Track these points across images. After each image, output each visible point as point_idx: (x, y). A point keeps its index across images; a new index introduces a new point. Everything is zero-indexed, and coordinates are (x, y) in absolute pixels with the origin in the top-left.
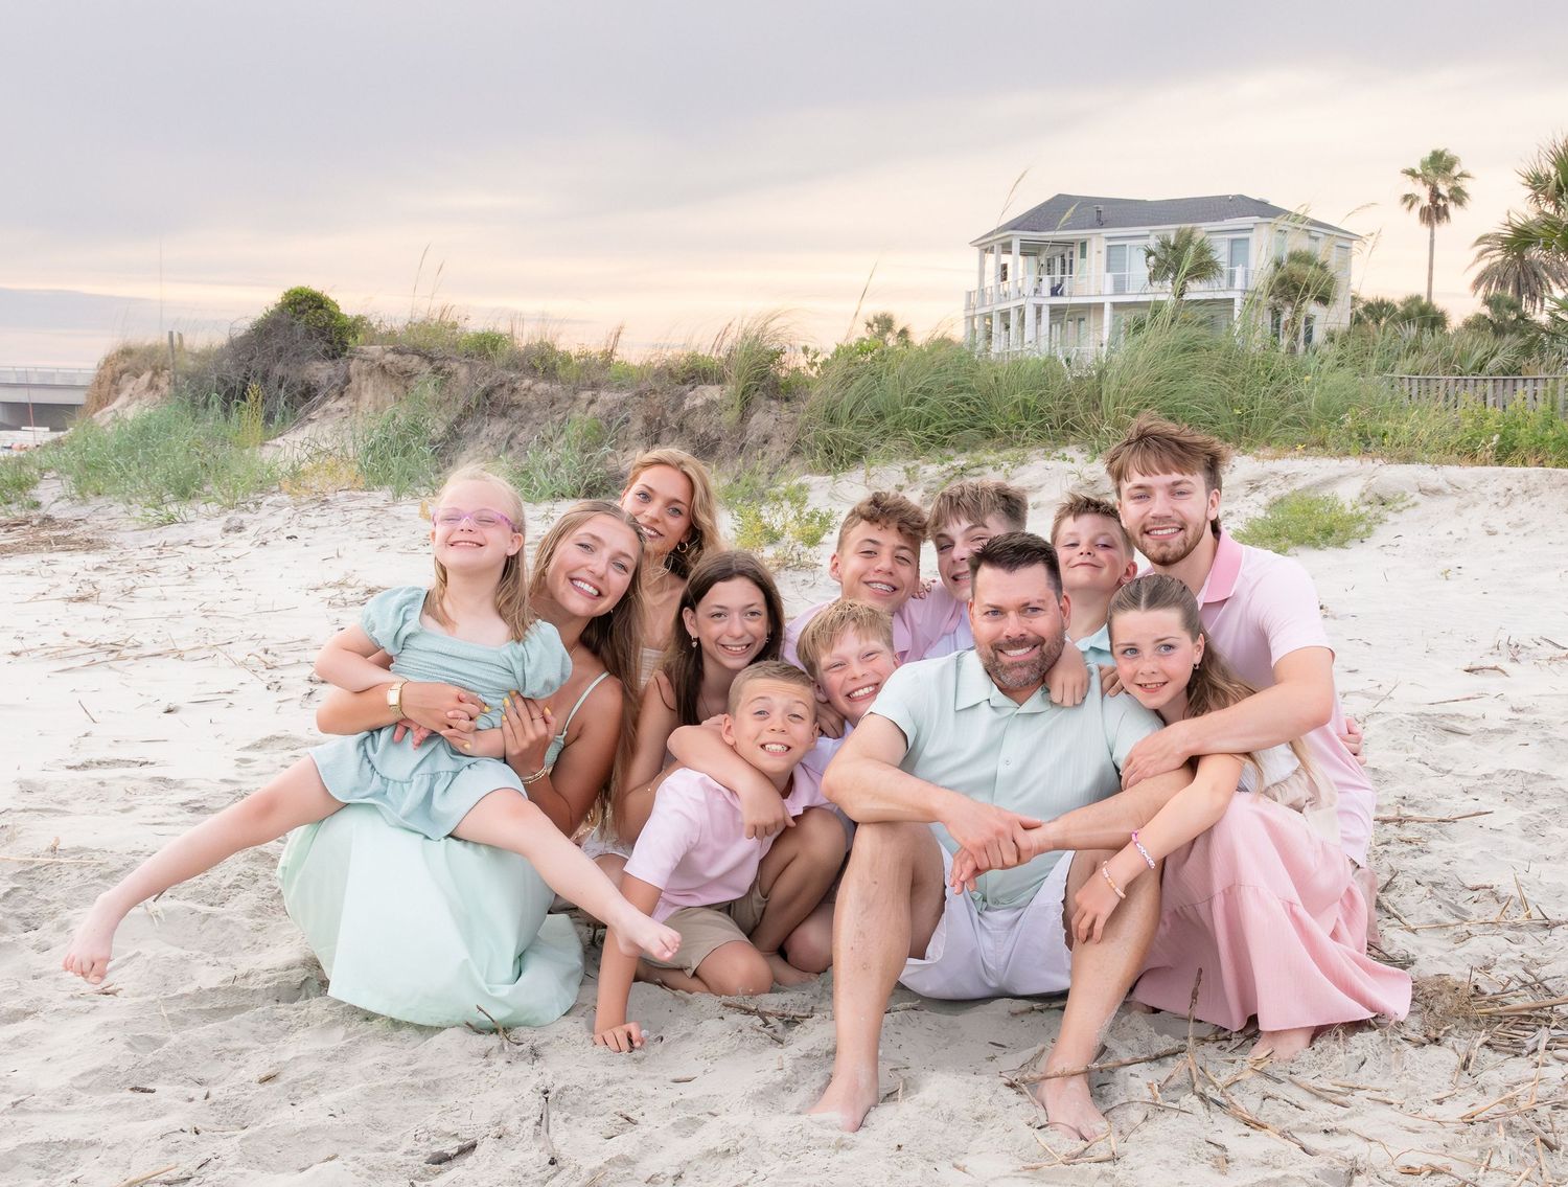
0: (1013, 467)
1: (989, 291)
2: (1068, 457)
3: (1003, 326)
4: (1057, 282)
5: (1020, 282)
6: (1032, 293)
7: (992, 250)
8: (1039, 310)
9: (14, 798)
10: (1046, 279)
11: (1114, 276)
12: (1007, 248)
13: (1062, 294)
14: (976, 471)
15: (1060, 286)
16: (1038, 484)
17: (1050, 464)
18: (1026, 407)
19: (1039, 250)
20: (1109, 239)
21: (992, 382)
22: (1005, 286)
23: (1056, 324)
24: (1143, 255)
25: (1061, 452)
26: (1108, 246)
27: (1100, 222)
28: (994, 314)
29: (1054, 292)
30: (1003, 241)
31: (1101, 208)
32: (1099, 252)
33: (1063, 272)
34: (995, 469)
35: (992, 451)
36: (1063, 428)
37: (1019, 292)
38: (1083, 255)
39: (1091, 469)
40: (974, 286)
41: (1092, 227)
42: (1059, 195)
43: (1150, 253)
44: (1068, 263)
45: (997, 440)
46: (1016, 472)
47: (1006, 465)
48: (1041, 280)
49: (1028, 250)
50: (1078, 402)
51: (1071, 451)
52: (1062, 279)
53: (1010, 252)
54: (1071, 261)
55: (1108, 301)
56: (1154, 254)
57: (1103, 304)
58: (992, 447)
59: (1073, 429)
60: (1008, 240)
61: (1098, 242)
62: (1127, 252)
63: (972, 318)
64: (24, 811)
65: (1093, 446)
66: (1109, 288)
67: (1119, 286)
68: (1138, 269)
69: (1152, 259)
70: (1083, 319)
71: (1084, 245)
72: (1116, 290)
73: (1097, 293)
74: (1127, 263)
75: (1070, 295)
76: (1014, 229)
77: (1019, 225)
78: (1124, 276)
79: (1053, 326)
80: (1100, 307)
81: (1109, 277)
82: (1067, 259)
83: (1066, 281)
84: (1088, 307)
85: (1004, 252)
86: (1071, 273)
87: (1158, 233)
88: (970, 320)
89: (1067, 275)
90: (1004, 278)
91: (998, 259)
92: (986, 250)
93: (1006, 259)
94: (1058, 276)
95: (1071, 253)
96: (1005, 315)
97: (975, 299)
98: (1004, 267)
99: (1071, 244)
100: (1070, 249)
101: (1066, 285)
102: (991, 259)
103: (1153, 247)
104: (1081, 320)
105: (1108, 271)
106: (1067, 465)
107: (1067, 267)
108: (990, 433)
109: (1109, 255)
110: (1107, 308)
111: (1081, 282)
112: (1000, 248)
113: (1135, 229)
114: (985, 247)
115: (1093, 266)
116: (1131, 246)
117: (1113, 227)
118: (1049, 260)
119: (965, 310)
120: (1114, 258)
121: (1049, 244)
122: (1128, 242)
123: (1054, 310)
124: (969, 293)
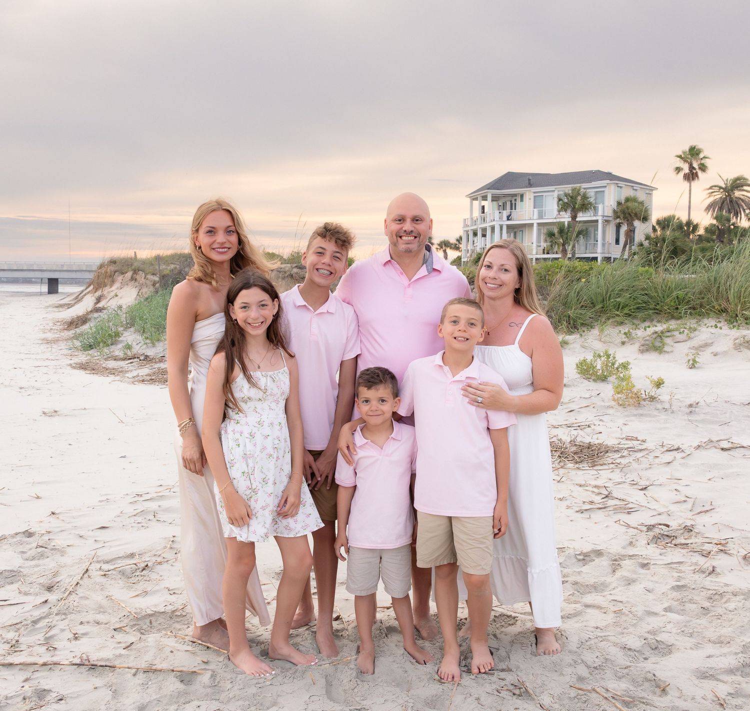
0: (690, 332)
1: (475, 218)
3: (483, 234)
4: (509, 213)
5: (492, 214)
6: (498, 219)
7: (476, 199)
8: (501, 227)
10: (503, 212)
11: (538, 210)
12: (485, 198)
13: (512, 219)
14: (669, 334)
15: (510, 215)
16: (710, 341)
19: (498, 198)
20: (535, 192)
22: (484, 216)
23: (510, 233)
24: (555, 200)
26: (535, 196)
27: (530, 185)
28: (478, 229)
29: (508, 218)
30: (482, 195)
31: (530, 178)
32: (530, 199)
33: (512, 209)
34: (679, 332)
38: (522, 200)
40: (468, 216)
41: (527, 187)
42: (509, 172)
43: (559, 199)
46: (693, 335)
47: (686, 330)
48: (501, 213)
49: (495, 199)
52: (511, 212)
53: (486, 200)
54: (515, 204)
55: (535, 222)
56: (562, 200)
57: (533, 223)
60: (485, 194)
61: (529, 195)
62: (544, 199)
63: (467, 231)
66: (536, 216)
67: (541, 216)
68: (552, 207)
69: (560, 202)
70: (524, 231)
71: (522, 196)
72: (539, 217)
73: (529, 219)
74: (544, 204)
75: (515, 220)
76: (488, 189)
77: (492, 186)
78: (543, 210)
80: (531, 225)
81: (535, 210)
82: (513, 202)
83: (513, 213)
84: (524, 225)
85: (483, 200)
86: (515, 209)
87: (562, 189)
88: (465, 232)
90: (483, 212)
91: (480, 203)
92: (473, 199)
93: (484, 203)
94: (509, 210)
95: (515, 200)
96: (484, 230)
97: (468, 223)
98: (483, 207)
99: (516, 195)
100: (514, 198)
101: (513, 215)
102: (476, 203)
104: (521, 231)
105: (534, 208)
107: (513, 206)
109: (535, 200)
110: (535, 225)
111: (522, 213)
112: (481, 198)
113: (547, 187)
114: (473, 198)
115: (527, 206)
116: (545, 196)
117: (536, 187)
118: (503, 203)
119: (463, 228)
120: (538, 202)
121: (505, 196)
122: (544, 194)
123: (509, 227)
124: (465, 220)
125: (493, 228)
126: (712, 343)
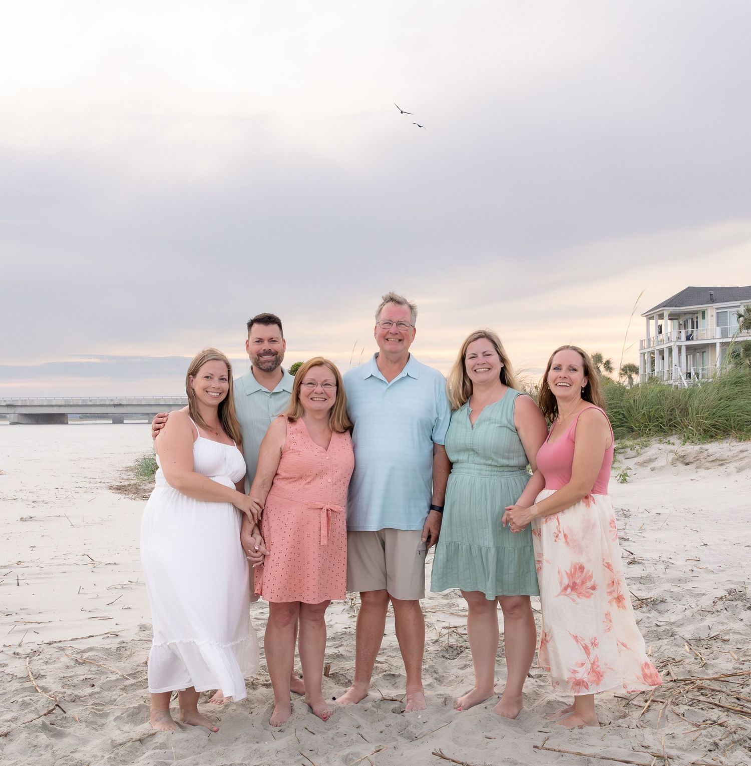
0: (641, 449)
1: (652, 339)
2: (671, 442)
3: (661, 357)
4: (690, 333)
5: (669, 334)
6: (676, 339)
7: (652, 318)
8: (680, 348)
9: (136, 634)
10: (683, 332)
11: (722, 328)
12: (661, 316)
13: (692, 339)
15: (691, 335)
16: (654, 457)
17: (661, 446)
18: (649, 416)
19: (679, 316)
20: (717, 309)
21: (632, 402)
22: (661, 337)
23: (689, 355)
24: (736, 316)
25: (668, 438)
26: (717, 313)
27: (712, 300)
28: (655, 351)
29: (688, 339)
30: (659, 313)
31: (712, 292)
32: (712, 316)
33: (693, 327)
34: (631, 449)
35: (631, 439)
36: (670, 426)
37: (669, 339)
38: (704, 318)
39: (683, 449)
40: (644, 337)
41: (707, 303)
42: (689, 287)
43: (740, 316)
44: (695, 323)
45: (634, 433)
46: (642, 451)
47: (638, 447)
48: (680, 332)
49: (672, 317)
50: (677, 412)
51: (673, 439)
52: (692, 331)
53: (663, 319)
54: (697, 321)
55: (718, 342)
56: (743, 316)
57: (716, 343)
58: (631, 437)
59: (675, 426)
60: (660, 313)
61: (711, 311)
62: (728, 315)
63: (644, 354)
64: (139, 640)
65: (684, 436)
66: (718, 335)
67: (724, 334)
68: (734, 324)
69: (741, 319)
70: (705, 352)
71: (704, 313)
72: (722, 335)
73: (712, 338)
74: (728, 321)
75: (697, 340)
76: (664, 307)
77: (669, 303)
78: (727, 328)
79: (689, 356)
80: (714, 345)
81: (718, 329)
82: (695, 320)
83: (695, 332)
84: (707, 345)
85: (659, 319)
86: (697, 328)
87: (744, 304)
88: (642, 355)
89: (695, 329)
90: (660, 332)
91: (657, 322)
92: (650, 318)
93: (660, 322)
94: (690, 330)
95: (697, 318)
96: (661, 352)
97: (645, 344)
98: (660, 327)
99: (697, 312)
100: (696, 315)
101: (695, 334)
102: (652, 322)
103: (742, 312)
104: (703, 352)
105: (718, 326)
106: (671, 447)
107: (695, 325)
108: (631, 430)
109: (718, 317)
110: (718, 345)
111: (703, 332)
112: (658, 316)
113: (733, 302)
114: (650, 316)
115: (709, 323)
116: (730, 312)
117: (719, 302)
118: (685, 321)
119: (640, 350)
120: (721, 319)
121: (686, 313)
122: (728, 310)
123: (688, 348)
124: (642, 341)
125: (670, 350)
126: (656, 458)
